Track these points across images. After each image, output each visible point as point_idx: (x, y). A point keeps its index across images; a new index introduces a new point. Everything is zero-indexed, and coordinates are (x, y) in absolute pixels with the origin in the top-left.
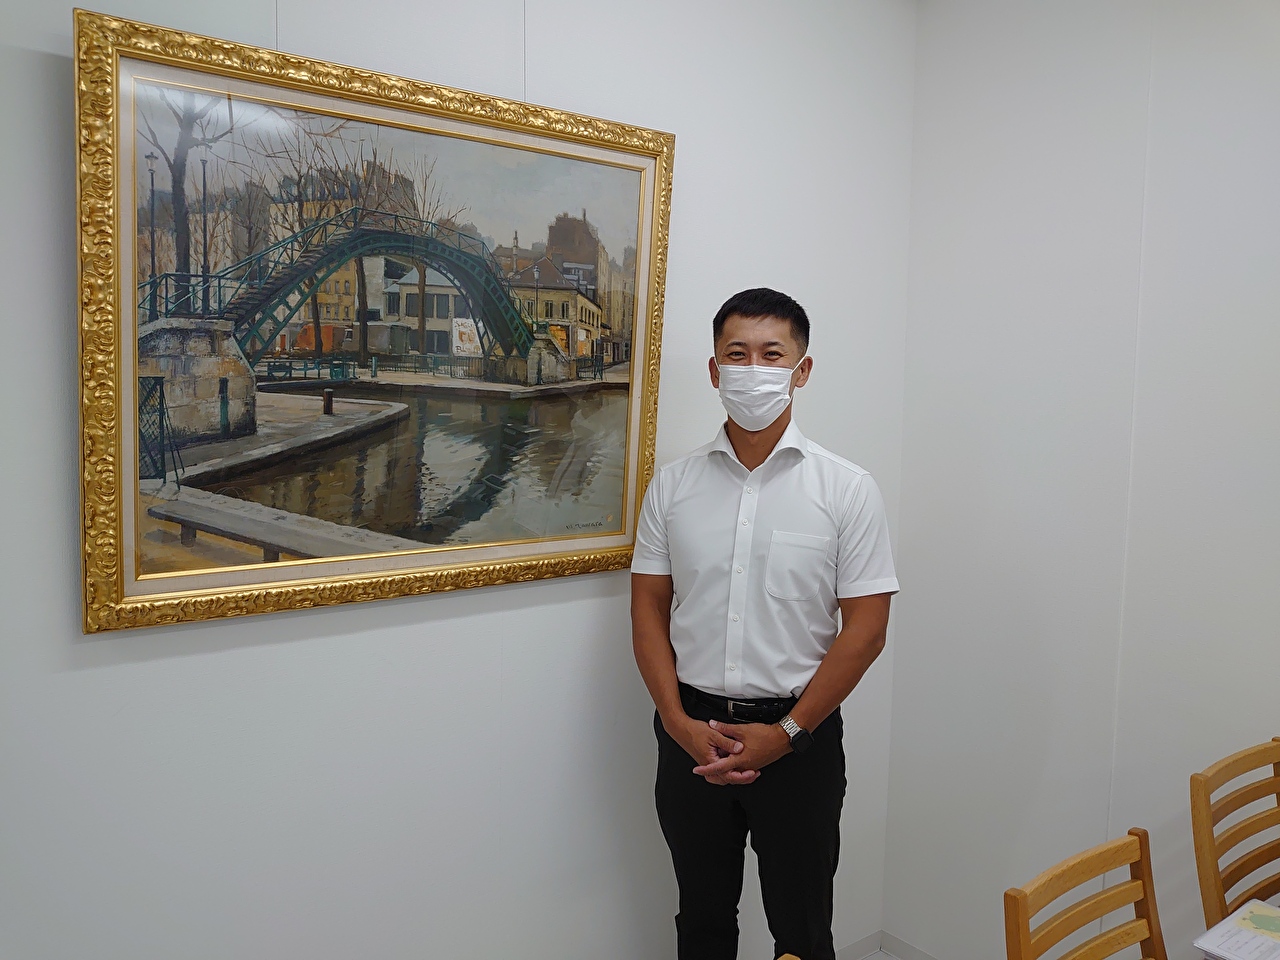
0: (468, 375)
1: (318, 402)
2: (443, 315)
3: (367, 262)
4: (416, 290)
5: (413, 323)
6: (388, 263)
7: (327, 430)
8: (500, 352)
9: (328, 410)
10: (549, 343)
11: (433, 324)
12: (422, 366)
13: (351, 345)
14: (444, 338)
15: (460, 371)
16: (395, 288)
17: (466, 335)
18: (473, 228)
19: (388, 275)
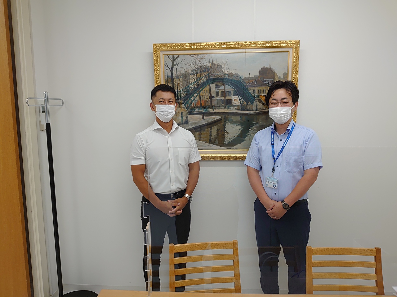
0: (237, 109)
1: (201, 117)
2: (230, 95)
3: (211, 85)
4: (223, 90)
5: (222, 98)
6: (216, 85)
7: (203, 123)
8: (245, 103)
9: (203, 118)
10: (260, 100)
11: (228, 98)
12: (225, 108)
13: (208, 104)
14: (230, 101)
15: (234, 108)
16: (218, 91)
17: (236, 100)
18: (238, 74)
19: (216, 88)
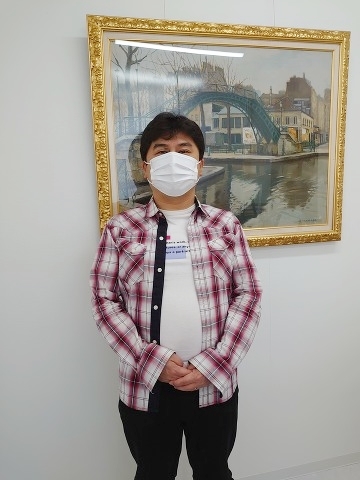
0: (250, 153)
2: (238, 126)
3: (204, 106)
4: (226, 116)
5: (225, 131)
6: (213, 106)
8: (264, 141)
10: (288, 136)
11: (234, 131)
12: (230, 150)
14: (239, 137)
15: (246, 151)
16: (217, 116)
17: (249, 135)
18: (251, 87)
19: (214, 111)
